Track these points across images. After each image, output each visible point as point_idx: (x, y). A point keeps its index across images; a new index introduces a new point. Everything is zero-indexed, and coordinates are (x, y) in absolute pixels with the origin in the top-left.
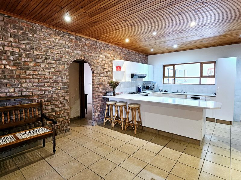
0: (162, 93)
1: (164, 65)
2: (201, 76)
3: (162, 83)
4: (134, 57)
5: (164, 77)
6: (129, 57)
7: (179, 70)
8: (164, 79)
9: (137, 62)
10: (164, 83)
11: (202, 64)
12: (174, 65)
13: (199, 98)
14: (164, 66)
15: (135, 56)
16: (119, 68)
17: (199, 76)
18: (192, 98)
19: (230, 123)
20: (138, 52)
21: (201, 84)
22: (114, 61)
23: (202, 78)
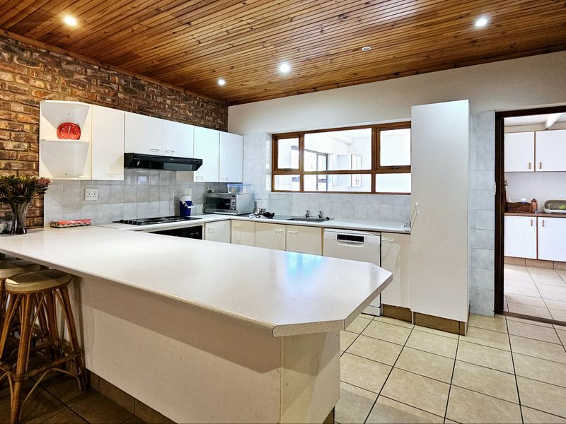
0: (256, 219)
1: (273, 135)
2: (377, 168)
3: (269, 188)
4: (164, 103)
5: (275, 170)
6: (140, 101)
7: (338, 155)
8: (276, 176)
9: (180, 121)
10: (276, 188)
11: (377, 129)
12: (300, 135)
13: (361, 239)
14: (276, 138)
15: (168, 102)
16: (69, 129)
17: (369, 168)
18: (340, 237)
19: (458, 328)
20: (181, 90)
21: (377, 191)
22: (45, 105)
23: (377, 176)
